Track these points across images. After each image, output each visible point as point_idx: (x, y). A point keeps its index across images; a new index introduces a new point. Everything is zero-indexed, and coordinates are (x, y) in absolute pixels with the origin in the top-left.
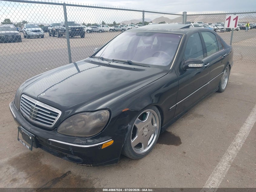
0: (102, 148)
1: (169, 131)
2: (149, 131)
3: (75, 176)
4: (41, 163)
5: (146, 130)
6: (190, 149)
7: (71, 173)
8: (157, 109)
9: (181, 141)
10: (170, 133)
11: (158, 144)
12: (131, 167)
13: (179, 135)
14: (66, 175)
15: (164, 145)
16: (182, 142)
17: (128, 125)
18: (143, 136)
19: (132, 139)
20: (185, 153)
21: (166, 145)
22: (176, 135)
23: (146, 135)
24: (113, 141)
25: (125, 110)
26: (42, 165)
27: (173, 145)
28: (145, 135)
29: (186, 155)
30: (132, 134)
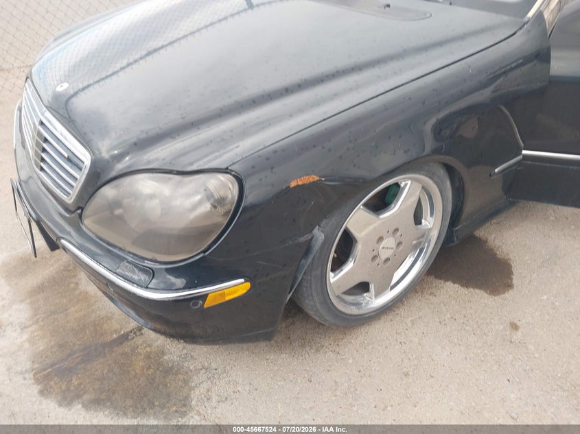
0: (206, 306)
1: (482, 234)
2: (401, 247)
3: (150, 346)
4: (77, 284)
5: (389, 242)
6: (537, 314)
7: (142, 334)
8: (442, 172)
9: (511, 279)
10: (480, 243)
11: (432, 278)
12: (323, 346)
13: (511, 256)
14: (127, 339)
15: (449, 284)
16: (515, 282)
17: (316, 231)
18: (377, 261)
19: (333, 270)
20: (515, 327)
21: (456, 286)
22: (499, 254)
23: (387, 260)
24: (248, 285)
25: (300, 183)
26: (77, 292)
27: (480, 289)
28: (383, 257)
29: (518, 336)
30: (334, 257)
